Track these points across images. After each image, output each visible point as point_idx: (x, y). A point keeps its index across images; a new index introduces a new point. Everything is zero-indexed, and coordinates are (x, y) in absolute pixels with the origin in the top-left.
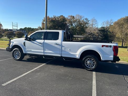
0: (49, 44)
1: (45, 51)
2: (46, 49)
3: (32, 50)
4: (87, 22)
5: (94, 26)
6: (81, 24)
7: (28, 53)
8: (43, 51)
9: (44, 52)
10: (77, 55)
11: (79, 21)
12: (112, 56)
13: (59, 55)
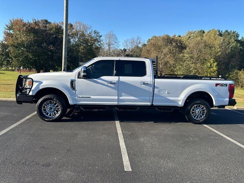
0: (130, 84)
1: (121, 98)
2: (123, 94)
3: (92, 97)
4: (98, 38)
5: (112, 46)
6: (86, 41)
7: (81, 102)
8: (116, 98)
9: (118, 100)
10: (180, 100)
11: (83, 35)
12: (228, 99)
13: (149, 104)
